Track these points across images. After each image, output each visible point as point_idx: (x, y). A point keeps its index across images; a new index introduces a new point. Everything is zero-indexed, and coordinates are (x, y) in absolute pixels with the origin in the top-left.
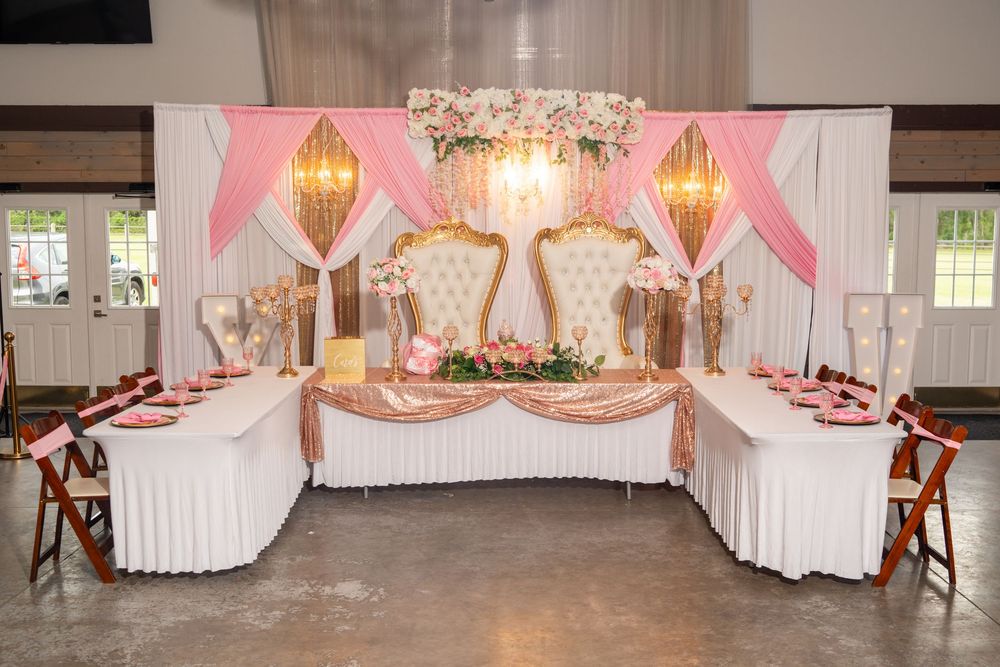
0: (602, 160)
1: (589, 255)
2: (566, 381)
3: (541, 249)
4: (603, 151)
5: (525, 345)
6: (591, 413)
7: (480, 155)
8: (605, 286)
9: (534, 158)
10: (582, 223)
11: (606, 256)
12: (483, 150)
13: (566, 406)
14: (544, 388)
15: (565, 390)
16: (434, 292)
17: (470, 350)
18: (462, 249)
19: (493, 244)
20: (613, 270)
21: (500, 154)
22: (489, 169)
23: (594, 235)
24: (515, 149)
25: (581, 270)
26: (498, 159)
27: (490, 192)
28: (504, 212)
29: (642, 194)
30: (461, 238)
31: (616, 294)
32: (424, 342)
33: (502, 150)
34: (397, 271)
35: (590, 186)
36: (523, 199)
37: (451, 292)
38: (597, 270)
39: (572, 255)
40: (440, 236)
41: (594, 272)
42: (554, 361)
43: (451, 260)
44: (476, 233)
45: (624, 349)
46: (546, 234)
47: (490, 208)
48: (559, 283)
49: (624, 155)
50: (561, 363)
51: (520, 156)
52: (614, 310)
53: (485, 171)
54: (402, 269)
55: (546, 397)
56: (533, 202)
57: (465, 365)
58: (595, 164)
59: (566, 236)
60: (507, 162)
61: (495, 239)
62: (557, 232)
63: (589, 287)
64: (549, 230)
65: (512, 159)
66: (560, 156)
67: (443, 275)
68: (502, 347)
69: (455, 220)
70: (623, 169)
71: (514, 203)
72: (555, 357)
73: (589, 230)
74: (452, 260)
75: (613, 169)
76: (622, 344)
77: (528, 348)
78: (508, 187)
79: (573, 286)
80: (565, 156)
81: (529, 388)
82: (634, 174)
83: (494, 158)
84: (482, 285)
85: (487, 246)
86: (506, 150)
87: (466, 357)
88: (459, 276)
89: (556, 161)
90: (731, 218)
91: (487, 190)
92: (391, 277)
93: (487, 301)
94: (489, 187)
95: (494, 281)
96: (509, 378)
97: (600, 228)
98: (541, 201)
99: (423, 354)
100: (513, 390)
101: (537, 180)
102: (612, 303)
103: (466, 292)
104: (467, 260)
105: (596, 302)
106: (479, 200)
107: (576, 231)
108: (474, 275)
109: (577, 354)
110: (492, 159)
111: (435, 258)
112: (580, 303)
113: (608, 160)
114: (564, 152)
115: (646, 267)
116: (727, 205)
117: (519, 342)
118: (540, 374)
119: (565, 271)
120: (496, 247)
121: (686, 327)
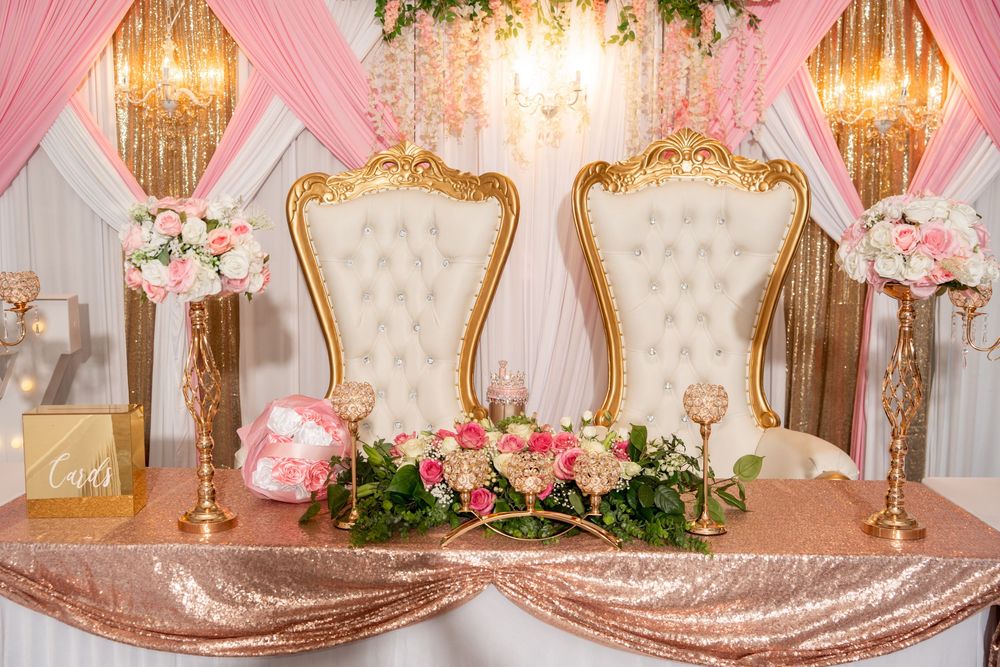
0: (707, 36)
1: (688, 217)
2: (672, 543)
3: (588, 205)
4: (707, 17)
5: (555, 433)
6: (747, 641)
7: (466, 27)
8: (722, 283)
9: (571, 33)
10: (670, 153)
11: (725, 218)
12: (472, 16)
13: (672, 619)
14: (610, 565)
15: (668, 571)
16: (367, 294)
17: (411, 442)
18: (425, 205)
19: (488, 194)
20: (740, 249)
21: (504, 25)
22: (484, 54)
23: (699, 177)
24: (534, 18)
25: (671, 249)
26: (501, 34)
27: (485, 99)
28: (512, 140)
29: (784, 104)
30: (423, 185)
31: (746, 299)
32: (298, 418)
33: (509, 18)
34: (194, 230)
35: (682, 87)
36: (550, 113)
37: (401, 294)
38: (706, 249)
39: (652, 217)
40: (381, 180)
41: (698, 253)
42: (636, 479)
43: (402, 229)
44: (454, 174)
45: (762, 415)
46: (598, 174)
47: (485, 131)
48: (625, 274)
49: (751, 24)
50: (654, 483)
51: (545, 29)
52: (741, 334)
53: (475, 61)
54: (212, 224)
55: (615, 592)
56: (569, 120)
57: (392, 488)
58: (693, 41)
59: (639, 178)
60: (518, 42)
61: (492, 186)
62: (620, 171)
63: (687, 284)
64: (604, 165)
65: (529, 35)
66: (623, 27)
67: (384, 260)
68: (493, 437)
69: (413, 150)
70: (748, 52)
71: (532, 123)
72: (635, 468)
73: (687, 166)
74: (405, 229)
75: (727, 53)
76: (756, 404)
77: (563, 442)
78: (522, 86)
79: (654, 283)
80: (632, 27)
81: (568, 565)
82: (768, 63)
83: (494, 36)
84: (466, 277)
85: (476, 199)
86: (517, 19)
87: (401, 463)
88: (418, 259)
89: (615, 38)
90: (962, 149)
91: (480, 96)
92: (175, 246)
93: (476, 312)
94: (484, 90)
95: (491, 271)
96: (508, 533)
97: (712, 161)
98: (586, 118)
99: (297, 451)
100: (522, 569)
101: (578, 73)
102: (737, 318)
103: (432, 295)
104: (434, 229)
105: (704, 317)
106: (463, 116)
107: (659, 167)
108: (450, 259)
109: (692, 452)
110: (488, 36)
111: (369, 225)
112: (670, 317)
113: (717, 36)
114: (630, 21)
115: (904, 219)
116: (955, 123)
117: (540, 424)
118: (600, 521)
119: (638, 250)
120: (494, 201)
121: (871, 365)
